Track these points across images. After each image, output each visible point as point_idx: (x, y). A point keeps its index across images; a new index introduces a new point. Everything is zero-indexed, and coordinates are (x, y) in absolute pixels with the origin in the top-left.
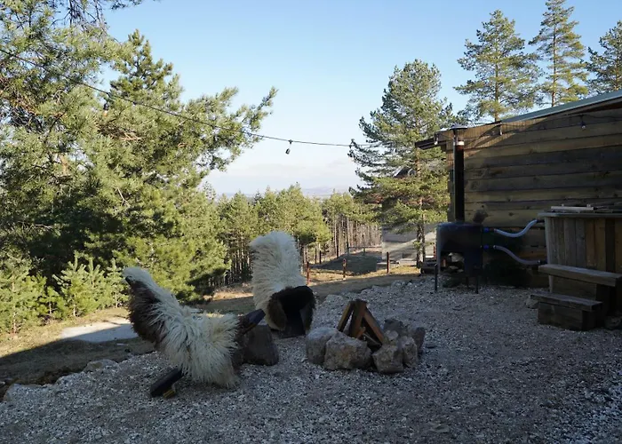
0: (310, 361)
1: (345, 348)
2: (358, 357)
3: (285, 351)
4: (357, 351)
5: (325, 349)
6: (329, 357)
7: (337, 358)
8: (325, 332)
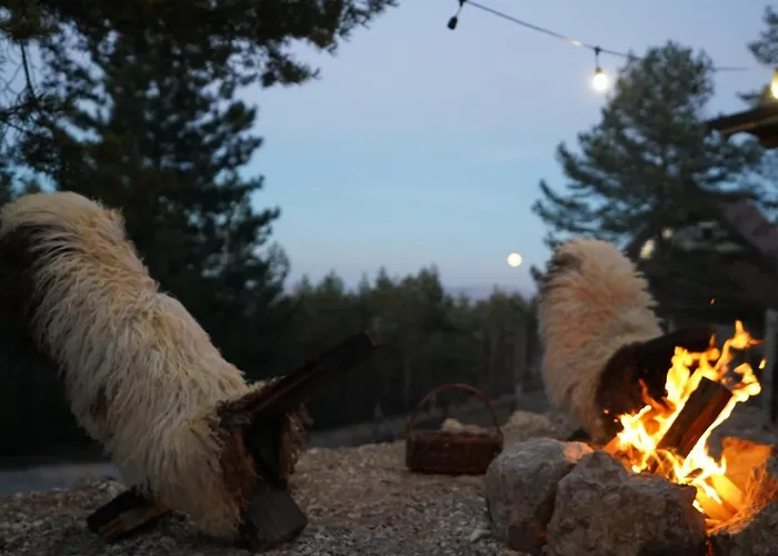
0: (499, 540)
1: (623, 503)
2: (668, 535)
3: (421, 510)
4: (667, 512)
5: (550, 503)
6: (567, 530)
7: (593, 534)
8: (551, 453)
